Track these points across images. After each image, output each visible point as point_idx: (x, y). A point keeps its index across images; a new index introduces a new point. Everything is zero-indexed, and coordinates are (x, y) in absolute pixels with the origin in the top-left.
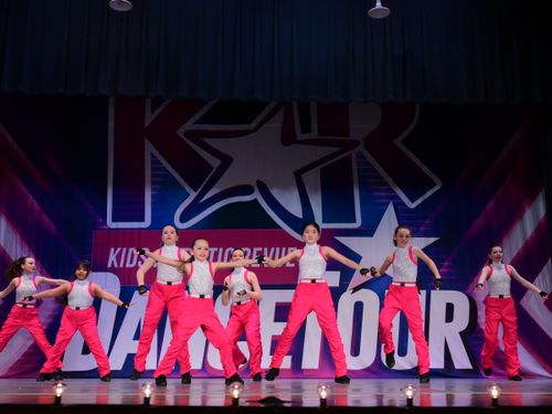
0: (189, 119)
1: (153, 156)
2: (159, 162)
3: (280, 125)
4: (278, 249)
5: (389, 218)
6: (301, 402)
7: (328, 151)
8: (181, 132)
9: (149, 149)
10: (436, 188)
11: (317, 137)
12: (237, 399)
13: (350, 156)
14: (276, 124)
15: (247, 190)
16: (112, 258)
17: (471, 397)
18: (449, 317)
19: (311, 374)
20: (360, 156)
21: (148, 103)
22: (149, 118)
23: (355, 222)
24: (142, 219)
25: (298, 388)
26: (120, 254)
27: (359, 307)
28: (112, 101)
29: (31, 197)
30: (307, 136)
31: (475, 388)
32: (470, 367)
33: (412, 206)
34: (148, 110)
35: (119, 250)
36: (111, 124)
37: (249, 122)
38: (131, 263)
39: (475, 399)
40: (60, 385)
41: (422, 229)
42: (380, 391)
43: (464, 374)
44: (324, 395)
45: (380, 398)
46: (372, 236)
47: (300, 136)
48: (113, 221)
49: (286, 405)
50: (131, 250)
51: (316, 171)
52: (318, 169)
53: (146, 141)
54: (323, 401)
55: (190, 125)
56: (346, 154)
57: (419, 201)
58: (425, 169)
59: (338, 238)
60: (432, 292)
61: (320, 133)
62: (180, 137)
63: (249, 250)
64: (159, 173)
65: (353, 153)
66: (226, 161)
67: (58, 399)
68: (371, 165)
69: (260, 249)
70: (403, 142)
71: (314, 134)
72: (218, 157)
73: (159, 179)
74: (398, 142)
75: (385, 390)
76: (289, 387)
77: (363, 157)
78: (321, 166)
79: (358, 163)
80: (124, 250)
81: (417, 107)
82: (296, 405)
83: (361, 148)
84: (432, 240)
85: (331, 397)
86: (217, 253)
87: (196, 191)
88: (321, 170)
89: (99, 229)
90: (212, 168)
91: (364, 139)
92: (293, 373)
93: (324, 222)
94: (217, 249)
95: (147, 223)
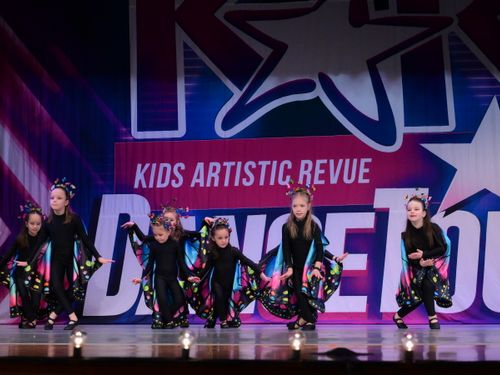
1: (186, 46)
2: (194, 54)
4: (348, 161)
5: (493, 119)
6: (380, 355)
7: (415, 31)
8: (220, 14)
9: (181, 37)
11: (396, 15)
12: (298, 352)
13: (440, 38)
15: (308, 86)
16: (139, 176)
20: (453, 38)
23: (447, 124)
24: (175, 127)
25: (376, 337)
26: (150, 169)
27: (453, 234)
29: (39, 103)
30: (382, 14)
35: (147, 165)
36: (133, 7)
38: (163, 182)
40: (79, 334)
42: (482, 341)
44: (410, 346)
45: (481, 349)
46: (469, 141)
47: (374, 14)
48: (141, 128)
49: (361, 358)
50: (162, 165)
51: (396, 59)
52: (398, 57)
53: (178, 29)
54: (408, 355)
55: (230, 5)
56: (436, 35)
59: (423, 145)
61: (399, 11)
62: (219, 20)
63: (310, 163)
64: (197, 67)
65: (444, 33)
66: (279, 50)
67: (78, 351)
68: (468, 50)
69: (325, 161)
71: (392, 11)
72: (267, 45)
73: (196, 76)
75: (488, 339)
76: (365, 336)
77: (459, 40)
78: (403, 52)
79: (451, 48)
80: (154, 165)
82: (373, 359)
83: (454, 27)
85: (419, 350)
86: (269, 168)
87: (241, 90)
88: (402, 57)
89: (122, 141)
90: (262, 59)
91: (458, 15)
92: (369, 317)
93: (406, 125)
94: (269, 163)
95: (181, 131)
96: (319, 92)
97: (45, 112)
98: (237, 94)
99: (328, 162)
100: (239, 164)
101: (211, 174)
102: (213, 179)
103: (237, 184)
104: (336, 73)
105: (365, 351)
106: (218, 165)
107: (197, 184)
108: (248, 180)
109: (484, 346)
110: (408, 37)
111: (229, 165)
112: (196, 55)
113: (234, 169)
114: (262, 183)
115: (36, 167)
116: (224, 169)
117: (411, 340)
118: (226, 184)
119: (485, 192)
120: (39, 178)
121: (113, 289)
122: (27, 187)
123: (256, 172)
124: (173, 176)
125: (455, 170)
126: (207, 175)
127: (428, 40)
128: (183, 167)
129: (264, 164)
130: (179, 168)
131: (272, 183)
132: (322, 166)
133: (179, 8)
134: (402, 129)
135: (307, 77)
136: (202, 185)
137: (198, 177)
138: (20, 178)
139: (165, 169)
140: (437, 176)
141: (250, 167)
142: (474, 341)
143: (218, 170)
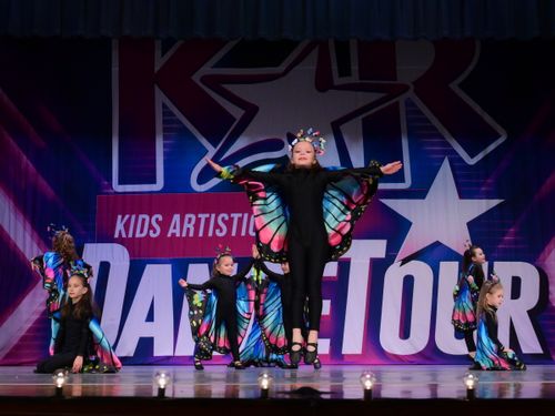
0: (205, 62)
1: (164, 106)
2: (172, 114)
3: (315, 68)
5: (445, 178)
6: (342, 393)
7: (375, 97)
8: (196, 78)
9: (160, 98)
10: (500, 141)
11: (358, 81)
12: (267, 391)
13: (397, 103)
14: (309, 67)
15: (277, 145)
16: (120, 226)
17: (541, 387)
18: (516, 294)
19: (354, 360)
20: (409, 103)
21: (158, 44)
22: (160, 62)
23: (404, 181)
24: (153, 181)
25: (337, 376)
26: (129, 219)
27: (408, 282)
28: (115, 43)
29: (25, 157)
30: (346, 80)
31: (546, 376)
32: (541, 352)
33: (472, 162)
34: (158, 53)
35: (127, 216)
36: (115, 70)
37: (277, 66)
38: (142, 232)
39: (546, 389)
40: (61, 374)
41: (483, 189)
43: (533, 359)
44: (369, 385)
45: (434, 388)
46: (424, 198)
47: (337, 81)
48: (120, 183)
49: (324, 397)
50: (141, 217)
51: (357, 122)
53: (157, 88)
55: (207, 69)
56: (394, 100)
57: (480, 156)
58: (488, 118)
59: (384, 201)
60: (496, 263)
61: (361, 79)
64: (175, 126)
65: (401, 99)
66: (251, 111)
67: (60, 390)
68: (422, 113)
70: (461, 86)
71: (354, 78)
72: (240, 107)
73: (173, 134)
74: (454, 86)
75: (440, 378)
77: (413, 104)
78: (364, 115)
79: (407, 113)
80: (133, 217)
81: (478, 44)
83: (410, 94)
84: (495, 202)
85: (378, 388)
86: (240, 220)
87: (215, 147)
88: (363, 119)
89: (104, 194)
90: (235, 120)
91: (414, 83)
92: (332, 358)
94: (240, 215)
95: (159, 185)
97: (31, 165)
98: (212, 151)
100: (213, 216)
101: (186, 225)
102: (188, 229)
103: (210, 234)
105: (328, 390)
106: (193, 217)
107: (173, 235)
108: (221, 231)
109: (436, 385)
110: (368, 102)
111: (203, 217)
112: (174, 115)
113: (208, 220)
114: (234, 234)
115: (22, 217)
116: (198, 220)
117: (370, 379)
118: (201, 234)
119: (437, 244)
120: (25, 228)
122: (12, 236)
123: (229, 223)
124: (151, 227)
125: (411, 224)
126: (182, 226)
127: (387, 104)
128: (160, 218)
129: (236, 216)
130: (157, 219)
131: (243, 234)
133: (159, 71)
135: (277, 137)
136: (178, 235)
137: (175, 228)
138: (6, 228)
139: (144, 220)
140: (395, 229)
141: (223, 219)
142: (428, 380)
143: (193, 222)
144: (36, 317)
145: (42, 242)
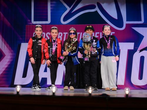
15: (93, 7)
23: (141, 21)
48: (34, 21)
59: (133, 28)
89: (28, 24)
93: (127, 21)
94: (79, 33)
95: (49, 22)
96: (97, 9)
97: (2, 14)
99: (100, 33)
101: (59, 37)
104: (103, 3)
106: (62, 34)
111: (65, 33)
113: (67, 35)
116: (63, 35)
118: (64, 40)
121: (25, 75)
124: (46, 37)
125: (143, 37)
130: (48, 34)
132: (98, 35)
134: (125, 22)
135: (93, 4)
139: (43, 34)
140: (137, 39)
143: (62, 35)
144: (4, 70)
145: (6, 42)
